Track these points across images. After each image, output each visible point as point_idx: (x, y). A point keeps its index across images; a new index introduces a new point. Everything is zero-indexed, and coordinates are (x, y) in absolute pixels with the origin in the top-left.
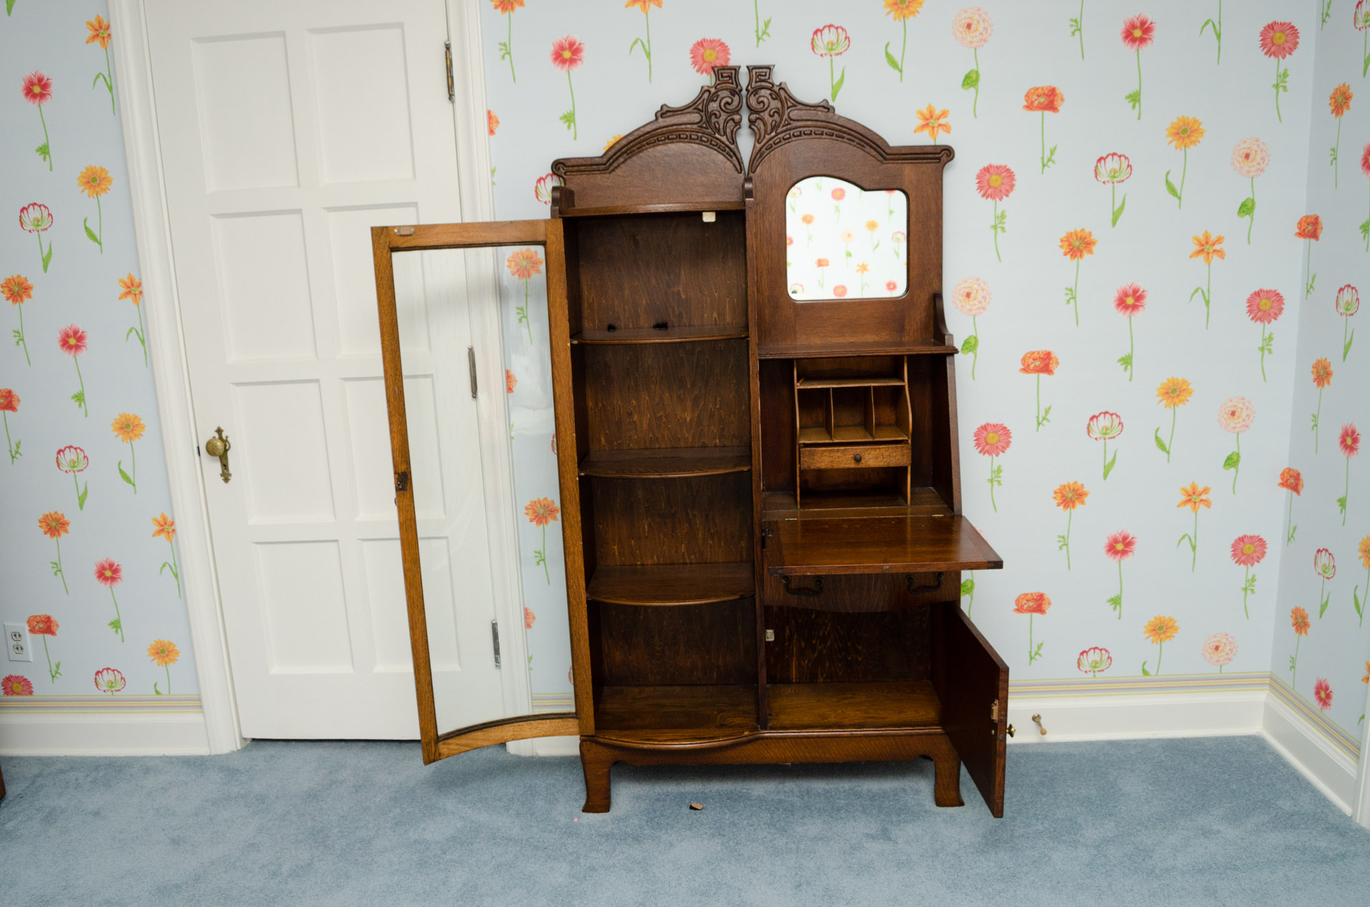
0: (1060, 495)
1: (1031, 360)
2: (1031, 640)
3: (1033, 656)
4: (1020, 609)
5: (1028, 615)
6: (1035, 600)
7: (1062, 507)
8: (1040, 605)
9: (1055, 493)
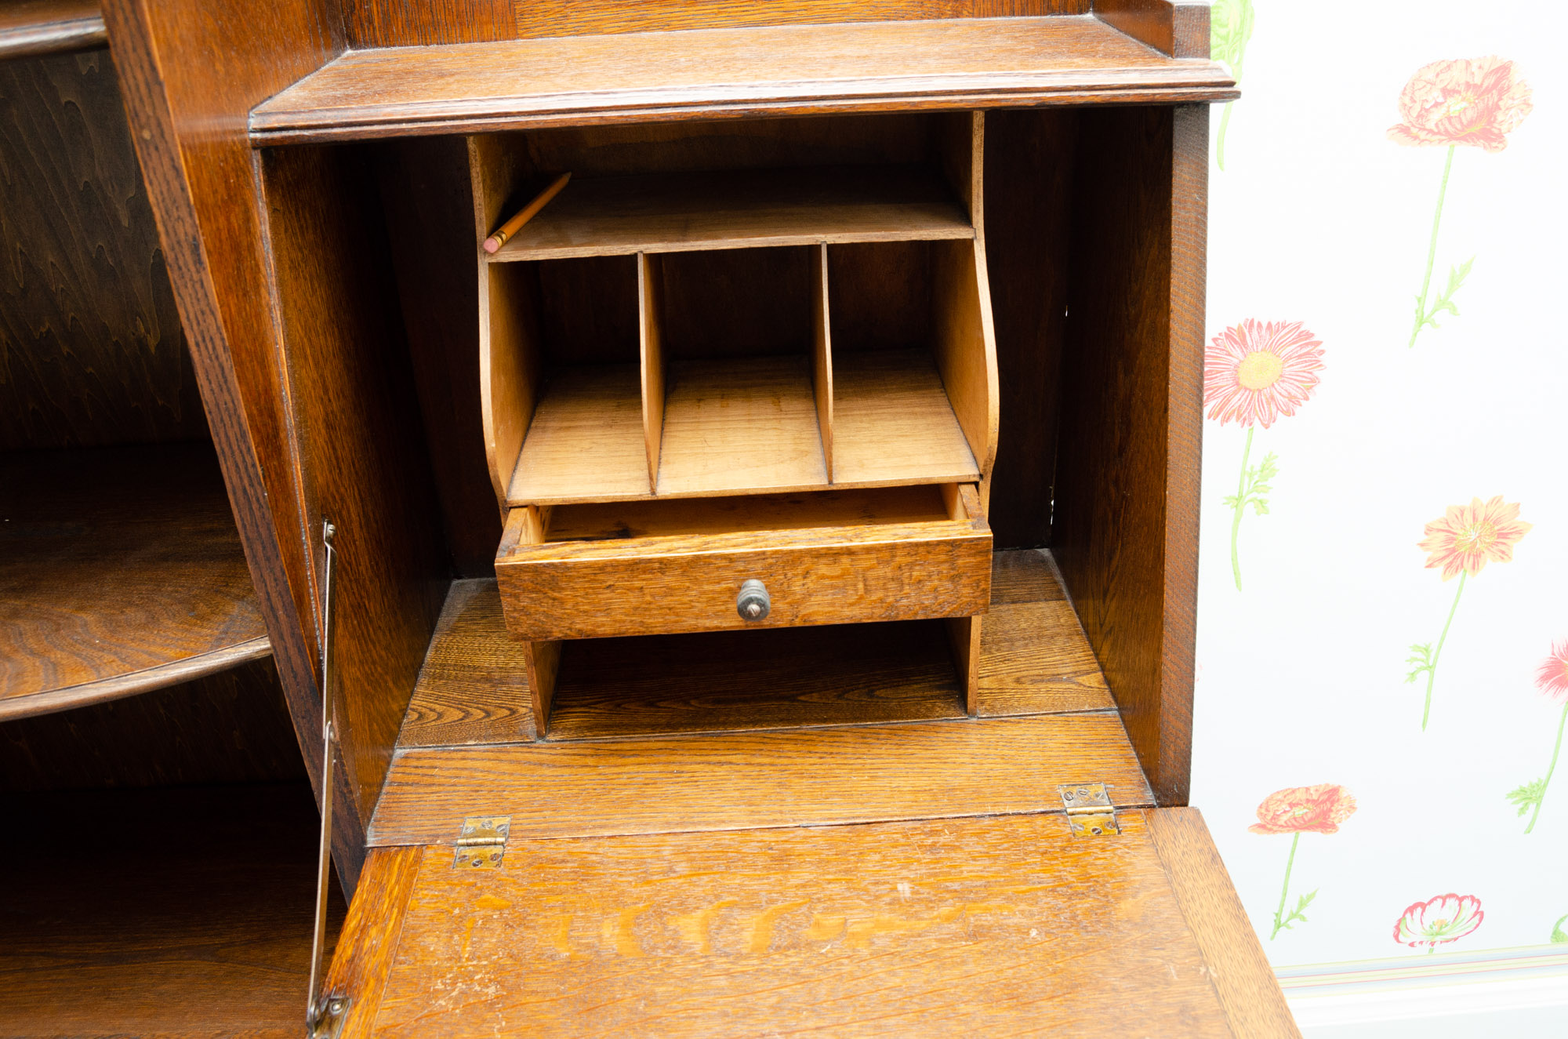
0: (1442, 536)
1: (1436, 95)
2: (1285, 889)
3: (1283, 920)
4: (1268, 824)
5: (1289, 836)
6: (1314, 801)
7: (1440, 568)
8: (1325, 814)
9: (1429, 530)
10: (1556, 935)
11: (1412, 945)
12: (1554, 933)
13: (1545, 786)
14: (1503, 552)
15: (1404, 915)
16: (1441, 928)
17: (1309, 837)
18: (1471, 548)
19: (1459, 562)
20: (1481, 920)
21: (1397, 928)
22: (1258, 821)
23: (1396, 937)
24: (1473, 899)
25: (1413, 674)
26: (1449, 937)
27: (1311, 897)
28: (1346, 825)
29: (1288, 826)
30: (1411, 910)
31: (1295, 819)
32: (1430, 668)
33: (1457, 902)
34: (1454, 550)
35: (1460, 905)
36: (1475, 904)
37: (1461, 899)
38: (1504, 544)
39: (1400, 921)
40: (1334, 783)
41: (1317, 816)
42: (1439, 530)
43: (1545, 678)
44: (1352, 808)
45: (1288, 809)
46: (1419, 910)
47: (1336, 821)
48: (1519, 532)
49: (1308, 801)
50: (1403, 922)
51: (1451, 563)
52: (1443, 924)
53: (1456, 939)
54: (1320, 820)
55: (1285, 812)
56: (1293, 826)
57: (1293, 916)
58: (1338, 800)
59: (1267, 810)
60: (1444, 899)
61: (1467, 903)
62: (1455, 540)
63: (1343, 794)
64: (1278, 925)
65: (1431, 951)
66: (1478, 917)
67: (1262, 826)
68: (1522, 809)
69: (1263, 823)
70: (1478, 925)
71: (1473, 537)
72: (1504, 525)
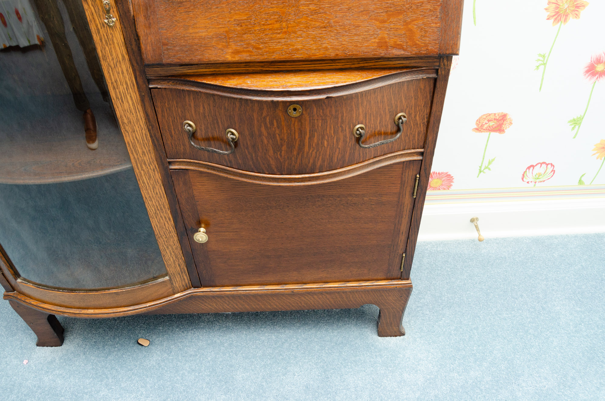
0: (554, 5)
2: (484, 156)
3: (482, 170)
4: (479, 129)
5: (486, 134)
6: (497, 119)
7: (552, 20)
8: (501, 125)
10: (580, 182)
11: (528, 182)
12: (579, 181)
13: (582, 118)
14: (577, 15)
15: (526, 170)
16: (539, 176)
17: (493, 134)
18: (565, 12)
19: (559, 18)
20: (554, 174)
21: (523, 175)
22: (476, 127)
23: (523, 179)
24: (552, 164)
25: (538, 66)
26: (541, 180)
27: (493, 160)
28: (509, 130)
29: (487, 130)
30: (529, 168)
31: (489, 127)
32: (544, 64)
33: (546, 166)
34: (558, 12)
35: (547, 167)
36: (552, 167)
37: (547, 165)
38: (577, 11)
39: (524, 172)
40: (505, 112)
41: (498, 126)
42: (553, 3)
43: (587, 72)
44: (511, 123)
45: (487, 122)
46: (532, 168)
47: (504, 128)
48: (584, 6)
49: (495, 119)
50: (526, 173)
51: (556, 18)
52: (540, 174)
53: (544, 181)
54: (499, 128)
55: (486, 123)
56: (489, 130)
57: (486, 168)
58: (506, 120)
59: (479, 122)
60: (541, 164)
61: (549, 166)
62: (558, 8)
63: (508, 117)
64: (480, 172)
65: (535, 185)
66: (553, 172)
67: (477, 129)
68: (573, 128)
69: (478, 128)
70: (552, 176)
71: (566, 7)
72: (578, 2)
